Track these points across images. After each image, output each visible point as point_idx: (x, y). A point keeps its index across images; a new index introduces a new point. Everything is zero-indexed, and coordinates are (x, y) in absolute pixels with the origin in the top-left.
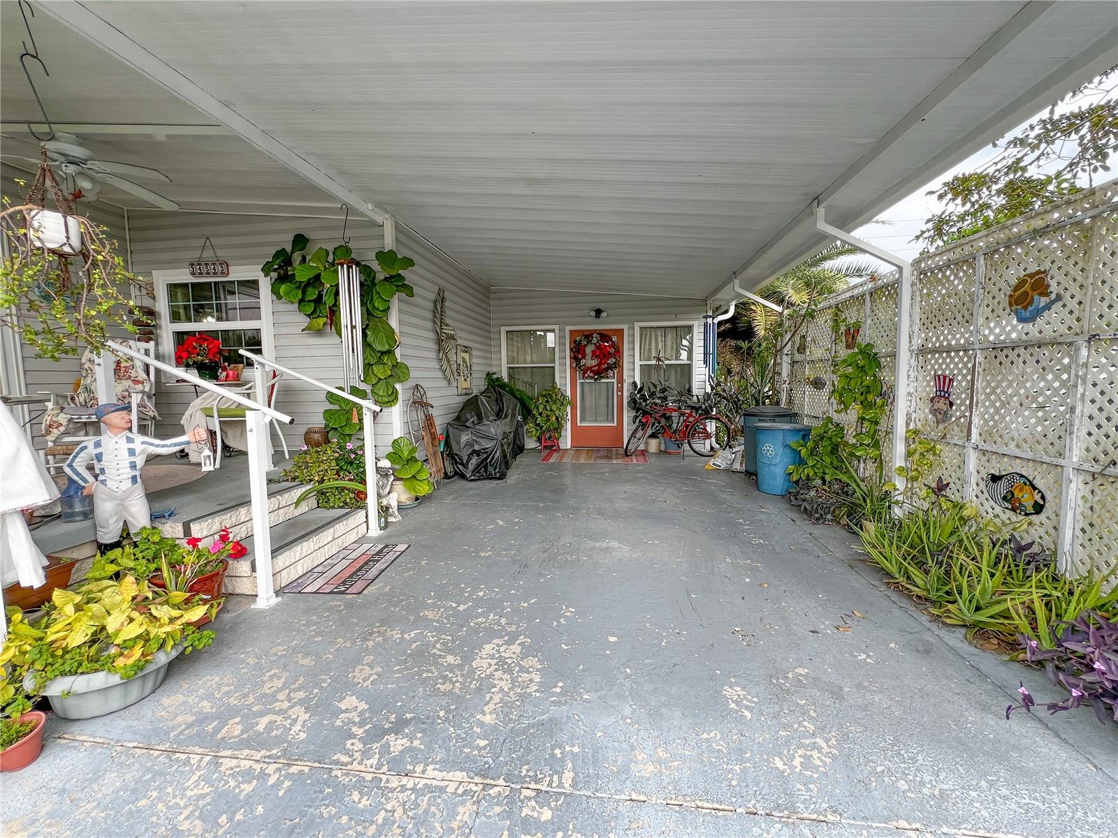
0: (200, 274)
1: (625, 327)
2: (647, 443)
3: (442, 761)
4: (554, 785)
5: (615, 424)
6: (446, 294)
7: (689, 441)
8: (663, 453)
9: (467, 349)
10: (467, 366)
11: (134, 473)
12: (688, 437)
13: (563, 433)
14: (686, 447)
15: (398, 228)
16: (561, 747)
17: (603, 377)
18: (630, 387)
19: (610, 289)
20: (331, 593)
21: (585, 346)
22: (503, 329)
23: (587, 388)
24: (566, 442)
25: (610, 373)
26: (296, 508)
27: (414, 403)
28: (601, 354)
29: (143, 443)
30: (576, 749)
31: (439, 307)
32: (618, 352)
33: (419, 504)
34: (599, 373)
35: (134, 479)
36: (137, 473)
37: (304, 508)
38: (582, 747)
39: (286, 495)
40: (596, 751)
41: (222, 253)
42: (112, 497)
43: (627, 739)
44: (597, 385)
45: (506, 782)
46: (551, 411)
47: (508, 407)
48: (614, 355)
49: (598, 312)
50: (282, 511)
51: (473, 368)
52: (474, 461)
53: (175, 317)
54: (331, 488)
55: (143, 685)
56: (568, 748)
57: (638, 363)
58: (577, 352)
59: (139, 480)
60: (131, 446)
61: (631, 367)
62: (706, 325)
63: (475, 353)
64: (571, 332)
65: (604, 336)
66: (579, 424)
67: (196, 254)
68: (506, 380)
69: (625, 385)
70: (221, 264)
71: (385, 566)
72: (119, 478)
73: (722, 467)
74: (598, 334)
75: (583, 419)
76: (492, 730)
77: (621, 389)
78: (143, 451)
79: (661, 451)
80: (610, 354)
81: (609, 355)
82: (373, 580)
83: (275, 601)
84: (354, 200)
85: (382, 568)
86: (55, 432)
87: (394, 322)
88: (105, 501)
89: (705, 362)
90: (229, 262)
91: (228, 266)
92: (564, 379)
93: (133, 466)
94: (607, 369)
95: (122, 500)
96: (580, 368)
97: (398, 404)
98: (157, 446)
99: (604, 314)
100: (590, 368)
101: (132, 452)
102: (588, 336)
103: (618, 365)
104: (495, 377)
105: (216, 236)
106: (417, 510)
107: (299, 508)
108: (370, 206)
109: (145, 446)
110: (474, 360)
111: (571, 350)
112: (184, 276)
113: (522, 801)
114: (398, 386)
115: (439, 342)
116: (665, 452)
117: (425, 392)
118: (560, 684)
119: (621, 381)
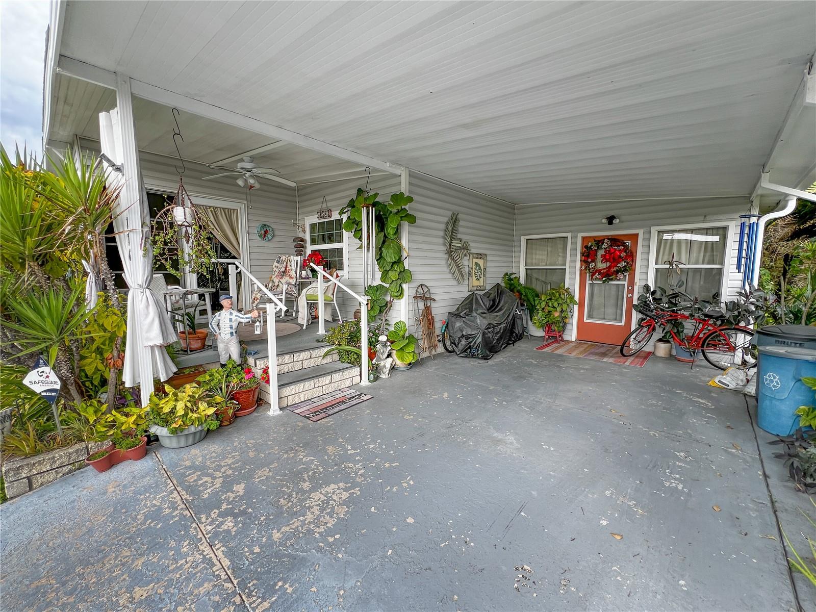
0: (326, 217)
1: (641, 232)
2: (655, 347)
3: (230, 549)
4: (252, 606)
5: (623, 324)
6: (460, 216)
7: (703, 352)
8: (671, 357)
9: (480, 256)
10: (480, 269)
11: (231, 331)
12: (703, 346)
13: (568, 327)
14: (701, 356)
15: (411, 175)
16: (285, 582)
17: (612, 280)
18: (641, 290)
19: (626, 197)
20: (304, 416)
21: (596, 251)
22: (524, 238)
23: (596, 289)
24: (572, 334)
25: (620, 276)
26: (323, 358)
27: (416, 297)
28: (612, 258)
29: (236, 316)
30: (290, 590)
31: (450, 228)
32: (631, 256)
33: (411, 368)
34: (608, 275)
35: (232, 333)
36: (234, 331)
37: (328, 359)
38: (294, 591)
39: (317, 351)
40: (297, 601)
41: (329, 204)
42: (223, 342)
43: (324, 606)
44: (607, 287)
45: (237, 584)
46: (554, 307)
47: (505, 303)
48: (624, 259)
49: (611, 220)
50: (313, 360)
51: (488, 270)
52: (463, 342)
53: (313, 242)
54: (344, 350)
55: (187, 440)
56: (287, 586)
57: (652, 266)
58: (588, 255)
59: (234, 334)
60: (231, 317)
61: (644, 270)
62: (743, 225)
63: (489, 258)
64: (584, 238)
65: (615, 241)
66: (585, 320)
67: (319, 207)
68: (522, 280)
69: (636, 288)
70: (328, 211)
71: (346, 407)
72: (225, 333)
73: (732, 386)
74: (608, 239)
75: (590, 316)
76: (271, 543)
77: (631, 291)
78: (236, 320)
79: (671, 355)
80: (620, 257)
81: (620, 259)
82: (330, 415)
83: (279, 412)
84: (376, 163)
85: (343, 408)
86: (256, 302)
87: (404, 242)
88: (220, 343)
89: (739, 267)
90: (332, 210)
91: (331, 211)
92: (573, 281)
93: (231, 327)
94: (617, 272)
95: (227, 343)
96: (589, 270)
97: (404, 298)
98: (241, 318)
99: (616, 221)
100: (599, 271)
101: (231, 320)
102: (599, 242)
103: (630, 269)
104: (513, 276)
105: (328, 195)
106: (406, 373)
107: (325, 359)
108: (388, 164)
109: (236, 317)
110: (489, 264)
111: (583, 254)
112: (315, 220)
113: (230, 602)
114: (405, 286)
115: (450, 252)
116: (676, 358)
117: (429, 290)
118: (337, 536)
119: (632, 283)
